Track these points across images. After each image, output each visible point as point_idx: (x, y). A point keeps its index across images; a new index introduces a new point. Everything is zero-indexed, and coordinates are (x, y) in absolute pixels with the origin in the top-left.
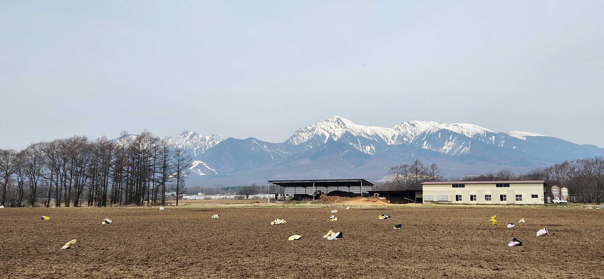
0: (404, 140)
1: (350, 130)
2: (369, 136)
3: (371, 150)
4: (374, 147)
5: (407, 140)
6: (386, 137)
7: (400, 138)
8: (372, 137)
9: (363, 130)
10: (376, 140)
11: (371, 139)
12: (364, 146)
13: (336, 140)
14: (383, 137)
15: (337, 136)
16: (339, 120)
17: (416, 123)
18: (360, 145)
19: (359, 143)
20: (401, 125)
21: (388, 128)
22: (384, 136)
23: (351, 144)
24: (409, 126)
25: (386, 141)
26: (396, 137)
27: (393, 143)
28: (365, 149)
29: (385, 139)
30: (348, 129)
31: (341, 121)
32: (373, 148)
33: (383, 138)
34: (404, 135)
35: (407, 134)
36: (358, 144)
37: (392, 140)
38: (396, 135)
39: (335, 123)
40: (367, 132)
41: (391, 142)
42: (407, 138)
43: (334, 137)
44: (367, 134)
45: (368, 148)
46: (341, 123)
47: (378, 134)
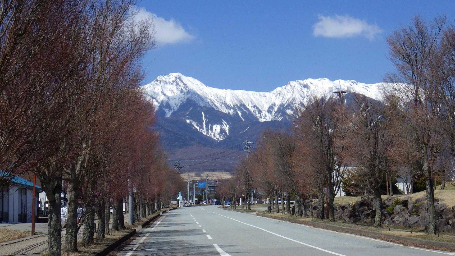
0: (286, 114)
1: (195, 98)
2: (228, 107)
3: (222, 131)
4: (228, 126)
5: (292, 112)
6: (257, 108)
7: (282, 110)
8: (234, 109)
9: (219, 96)
10: (240, 114)
11: (231, 112)
12: (210, 125)
13: (169, 115)
14: (254, 109)
15: (172, 108)
16: (178, 80)
17: (312, 83)
18: (204, 123)
19: (204, 119)
20: (287, 88)
21: (264, 93)
22: (254, 106)
23: (188, 121)
24: (299, 89)
25: (257, 115)
26: (276, 109)
27: (269, 118)
28: (212, 129)
29: (257, 112)
30: (192, 95)
31: (182, 81)
32: (227, 128)
33: (252, 110)
34: (289, 105)
35: (294, 102)
36: (200, 123)
37: (267, 114)
38: (276, 105)
39: (172, 84)
40: (226, 100)
41: (266, 116)
42: (292, 109)
43: (166, 110)
44: (225, 104)
45: (217, 128)
46: (181, 84)
47: (245, 104)
